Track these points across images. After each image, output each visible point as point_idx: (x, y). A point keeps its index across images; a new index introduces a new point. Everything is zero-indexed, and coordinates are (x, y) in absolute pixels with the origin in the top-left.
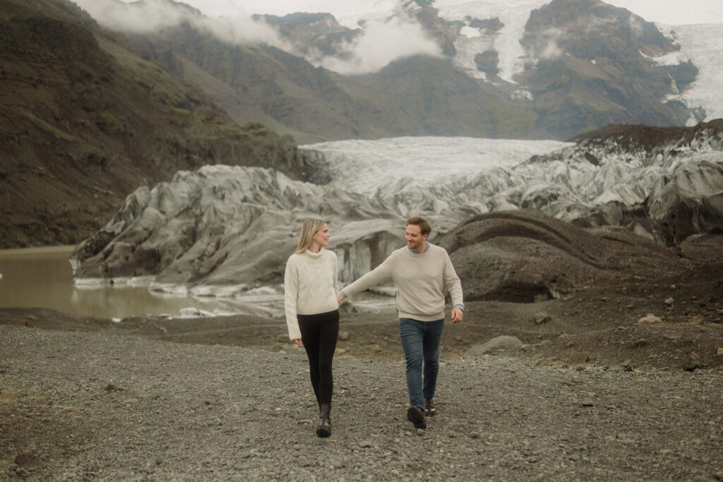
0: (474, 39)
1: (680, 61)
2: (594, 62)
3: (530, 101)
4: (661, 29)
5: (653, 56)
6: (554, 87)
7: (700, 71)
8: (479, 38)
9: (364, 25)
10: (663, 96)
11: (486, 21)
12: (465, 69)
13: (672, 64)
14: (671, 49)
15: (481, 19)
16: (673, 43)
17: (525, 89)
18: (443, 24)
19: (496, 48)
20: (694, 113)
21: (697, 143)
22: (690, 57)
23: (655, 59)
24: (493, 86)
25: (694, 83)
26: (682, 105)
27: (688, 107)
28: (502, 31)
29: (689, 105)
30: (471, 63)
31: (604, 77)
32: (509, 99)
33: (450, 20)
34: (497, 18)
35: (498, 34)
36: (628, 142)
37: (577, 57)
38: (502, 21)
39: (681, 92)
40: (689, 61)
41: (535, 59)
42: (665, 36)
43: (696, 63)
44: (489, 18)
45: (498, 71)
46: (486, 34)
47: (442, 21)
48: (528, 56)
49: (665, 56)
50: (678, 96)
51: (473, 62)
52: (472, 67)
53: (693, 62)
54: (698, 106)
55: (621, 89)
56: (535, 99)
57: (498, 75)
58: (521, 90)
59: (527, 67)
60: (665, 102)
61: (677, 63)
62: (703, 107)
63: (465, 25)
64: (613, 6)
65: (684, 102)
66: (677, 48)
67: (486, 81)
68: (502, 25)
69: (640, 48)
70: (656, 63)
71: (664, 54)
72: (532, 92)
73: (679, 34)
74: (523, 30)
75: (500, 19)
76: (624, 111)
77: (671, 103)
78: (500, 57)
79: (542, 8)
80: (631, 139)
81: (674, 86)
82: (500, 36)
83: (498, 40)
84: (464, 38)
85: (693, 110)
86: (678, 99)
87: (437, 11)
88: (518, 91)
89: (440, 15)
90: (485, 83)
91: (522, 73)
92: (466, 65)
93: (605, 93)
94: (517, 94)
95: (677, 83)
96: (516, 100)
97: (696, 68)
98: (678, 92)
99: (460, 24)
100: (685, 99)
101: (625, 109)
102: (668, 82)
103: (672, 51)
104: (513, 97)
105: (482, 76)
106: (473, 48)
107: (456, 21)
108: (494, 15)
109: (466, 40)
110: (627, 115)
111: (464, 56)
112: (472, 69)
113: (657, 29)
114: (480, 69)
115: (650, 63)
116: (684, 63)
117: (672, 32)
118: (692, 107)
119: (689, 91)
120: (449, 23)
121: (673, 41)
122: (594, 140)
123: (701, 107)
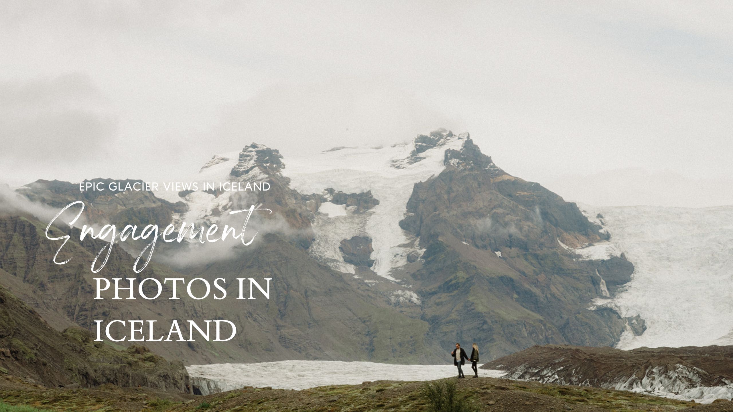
0: (337, 218)
1: (611, 255)
2: (499, 254)
3: (416, 305)
4: (584, 211)
5: (575, 247)
6: (448, 287)
7: (636, 269)
8: (345, 218)
9: (187, 197)
10: (590, 300)
11: (353, 195)
12: (327, 260)
13: (601, 258)
14: (598, 238)
15: (348, 193)
16: (601, 231)
17: (409, 289)
18: (296, 199)
19: (370, 232)
20: (631, 324)
21: (648, 381)
22: (623, 251)
23: (578, 251)
24: (367, 284)
25: (628, 284)
26: (615, 313)
27: (623, 316)
28: (376, 209)
29: (624, 314)
30: (335, 252)
31: (512, 274)
32: (389, 302)
33: (305, 193)
34: (369, 192)
35: (371, 214)
36: (570, 375)
37: (477, 246)
38: (375, 197)
39: (613, 296)
40: (622, 255)
41: (421, 249)
42: (591, 220)
43: (631, 257)
44: (358, 192)
45: (370, 263)
46: (355, 212)
47: (294, 193)
48: (411, 245)
49: (591, 248)
50: (609, 300)
51: (338, 250)
52: (336, 257)
53: (626, 255)
54: (635, 315)
55: (536, 291)
56: (423, 302)
57: (372, 268)
58: (403, 289)
59: (411, 259)
60: (592, 308)
61: (606, 258)
62: (642, 317)
63: (325, 200)
64: (522, 180)
65: (617, 309)
66: (607, 237)
67: (356, 277)
68: (376, 202)
69: (558, 236)
70: (580, 256)
71: (590, 245)
72: (419, 293)
73: (607, 218)
74: (405, 210)
75: (373, 193)
76: (541, 321)
77: (601, 310)
78: (374, 245)
79: (429, 180)
80: (573, 372)
81: (603, 287)
82: (373, 216)
83: (371, 221)
84: (325, 218)
85: (630, 319)
86: (609, 306)
87: (287, 181)
88: (400, 292)
89: (292, 186)
90: (355, 280)
91: (404, 266)
92: (329, 254)
93: (515, 296)
94: (398, 296)
95: (608, 284)
96: (397, 304)
97: (631, 264)
98: (608, 295)
99: (320, 199)
100: (618, 305)
101: (541, 318)
102: (595, 282)
103: (599, 241)
104: (393, 298)
105: (351, 269)
106: (338, 232)
107: (314, 195)
108: (365, 188)
109: (328, 221)
110: (545, 325)
111: (326, 241)
112: (337, 261)
113: (580, 212)
114: (348, 261)
115: (571, 256)
116: (616, 257)
117: (599, 216)
118: (627, 316)
119: (624, 295)
120: (305, 198)
121: (601, 228)
122: (530, 371)
123: (639, 316)
